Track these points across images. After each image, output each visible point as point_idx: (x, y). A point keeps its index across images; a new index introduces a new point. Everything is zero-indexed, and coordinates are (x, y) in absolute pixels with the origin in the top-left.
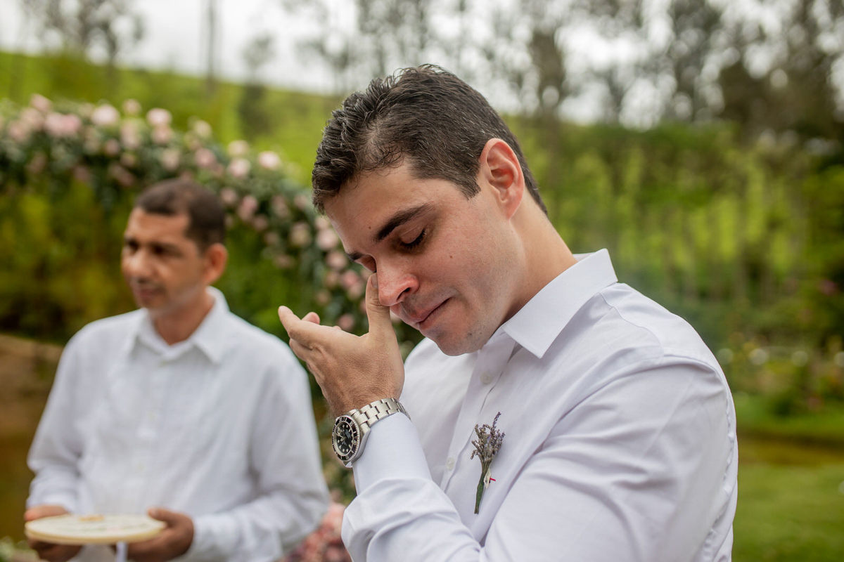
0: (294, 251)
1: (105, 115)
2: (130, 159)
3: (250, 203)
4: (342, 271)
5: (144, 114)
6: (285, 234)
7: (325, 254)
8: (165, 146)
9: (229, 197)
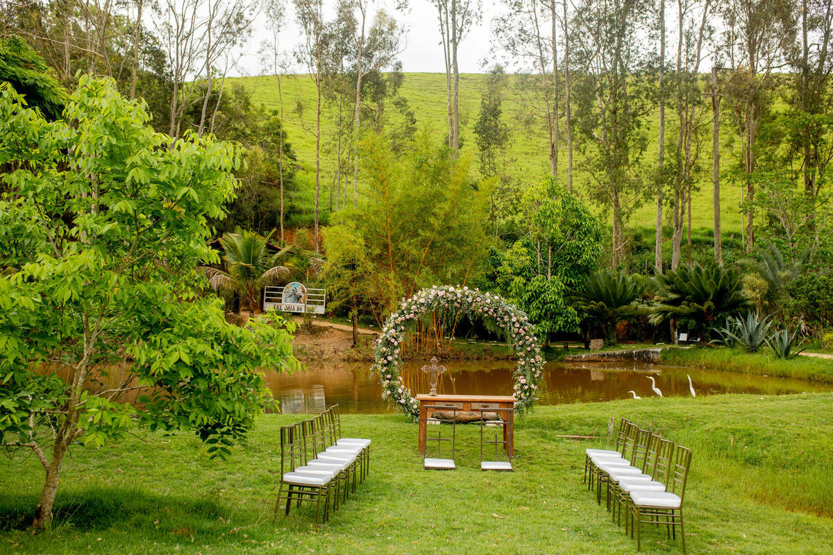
0: (505, 323)
1: (452, 289)
2: (459, 301)
3: (492, 310)
4: (519, 328)
5: (462, 288)
6: (502, 319)
7: (514, 323)
8: (468, 297)
9: (486, 309)
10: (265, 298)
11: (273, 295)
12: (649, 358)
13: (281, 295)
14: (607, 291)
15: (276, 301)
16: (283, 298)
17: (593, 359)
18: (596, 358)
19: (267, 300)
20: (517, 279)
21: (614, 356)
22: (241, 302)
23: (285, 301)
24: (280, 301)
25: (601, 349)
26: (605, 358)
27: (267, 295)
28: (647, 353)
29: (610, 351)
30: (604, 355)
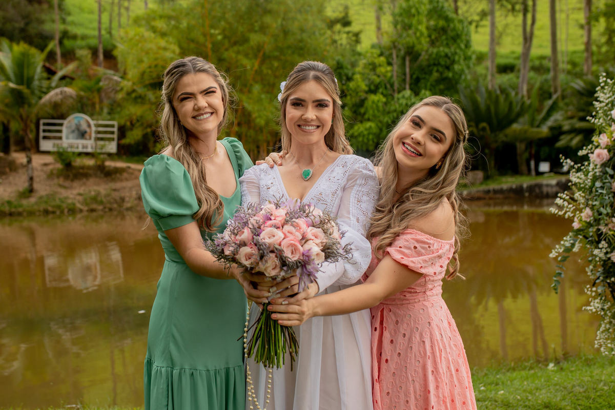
10: (42, 134)
11: (49, 131)
12: (542, 192)
13: (60, 131)
14: (488, 109)
15: (55, 138)
16: (64, 135)
17: (477, 195)
18: (481, 195)
19: (45, 138)
20: (373, 98)
21: (501, 191)
22: (12, 140)
23: (67, 138)
24: (60, 138)
25: (482, 183)
26: (491, 195)
27: (44, 131)
28: (540, 186)
29: (493, 186)
30: (488, 192)
